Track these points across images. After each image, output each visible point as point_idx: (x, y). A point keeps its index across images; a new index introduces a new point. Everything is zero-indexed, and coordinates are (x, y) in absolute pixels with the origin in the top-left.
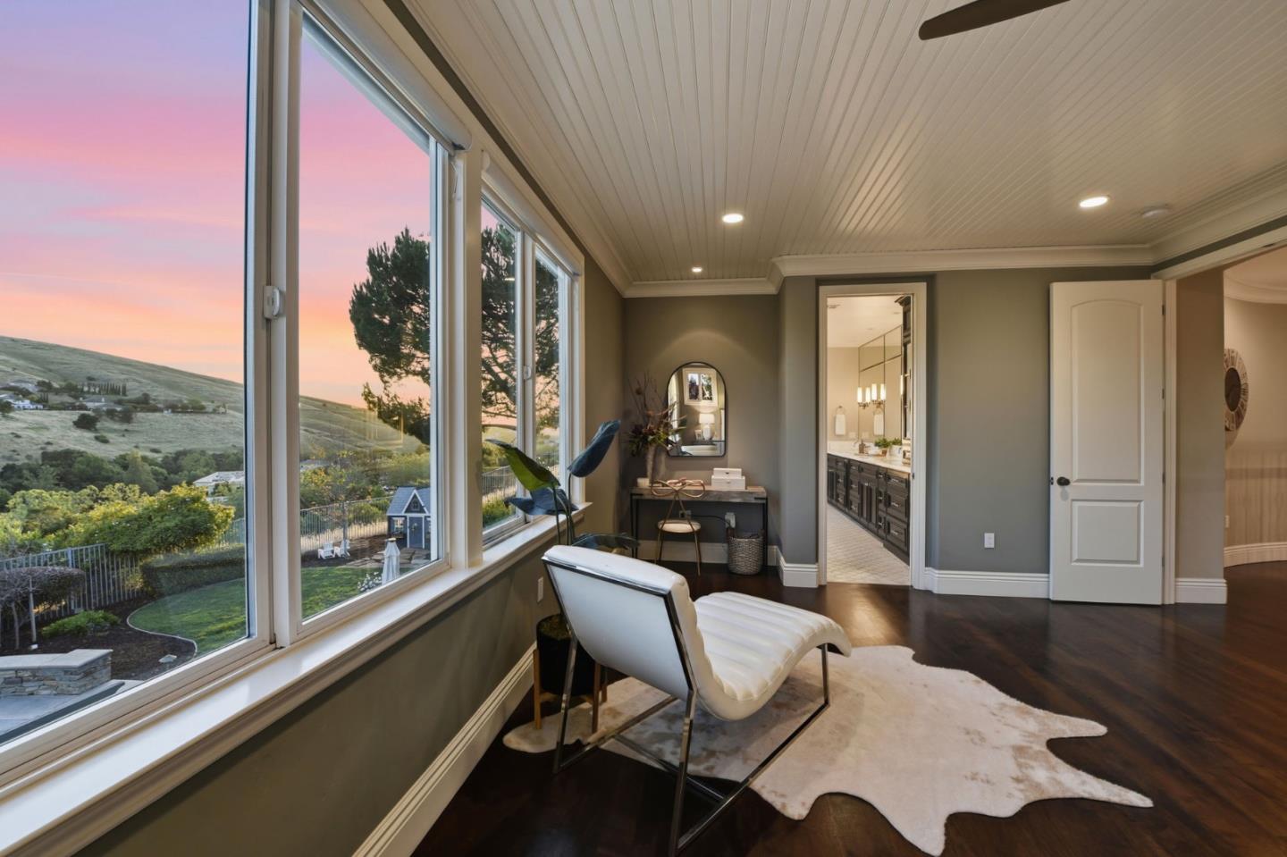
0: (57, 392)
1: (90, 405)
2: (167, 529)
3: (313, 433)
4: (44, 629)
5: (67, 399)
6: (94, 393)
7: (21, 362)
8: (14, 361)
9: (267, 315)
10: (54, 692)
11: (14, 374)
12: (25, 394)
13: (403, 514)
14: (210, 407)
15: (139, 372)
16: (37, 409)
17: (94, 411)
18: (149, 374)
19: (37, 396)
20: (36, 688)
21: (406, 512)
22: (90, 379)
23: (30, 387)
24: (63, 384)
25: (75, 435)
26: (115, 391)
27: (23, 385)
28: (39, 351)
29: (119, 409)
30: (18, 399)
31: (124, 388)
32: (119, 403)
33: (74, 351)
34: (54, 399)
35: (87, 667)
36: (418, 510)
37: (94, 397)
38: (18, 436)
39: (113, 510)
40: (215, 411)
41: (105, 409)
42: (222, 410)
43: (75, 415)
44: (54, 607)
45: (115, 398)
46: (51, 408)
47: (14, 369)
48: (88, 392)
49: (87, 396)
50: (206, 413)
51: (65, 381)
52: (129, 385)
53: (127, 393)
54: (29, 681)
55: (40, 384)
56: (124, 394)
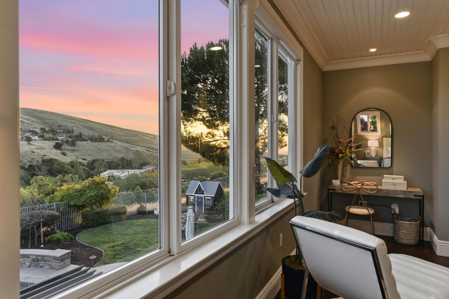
0: (48, 132)
1: (60, 138)
2: (92, 196)
3: (149, 151)
4: (46, 238)
5: (51, 135)
6: (61, 133)
7: (34, 119)
8: (32, 119)
9: (168, 95)
10: (50, 267)
11: (32, 125)
12: (35, 133)
13: (193, 194)
14: (106, 138)
15: (78, 122)
16: (40, 140)
17: (61, 141)
18: (82, 123)
19: (40, 134)
20: (43, 264)
21: (195, 193)
22: (60, 126)
23: (38, 130)
24: (50, 129)
25: (54, 151)
26: (69, 132)
27: (35, 130)
28: (41, 114)
29: (70, 140)
30: (34, 136)
31: (72, 130)
32: (70, 137)
33: (53, 114)
34: (47, 136)
35: (62, 258)
36: (201, 192)
37: (61, 134)
38: (34, 152)
39: (71, 187)
40: (108, 141)
41: (65, 140)
42: (111, 140)
43: (53, 143)
44: (49, 229)
45: (69, 135)
46: (45, 140)
47: (32, 122)
48: (59, 132)
49: (58, 134)
50: (105, 141)
51: (50, 127)
52: (74, 129)
53: (74, 132)
54: (41, 261)
55: (41, 129)
56: (72, 133)
